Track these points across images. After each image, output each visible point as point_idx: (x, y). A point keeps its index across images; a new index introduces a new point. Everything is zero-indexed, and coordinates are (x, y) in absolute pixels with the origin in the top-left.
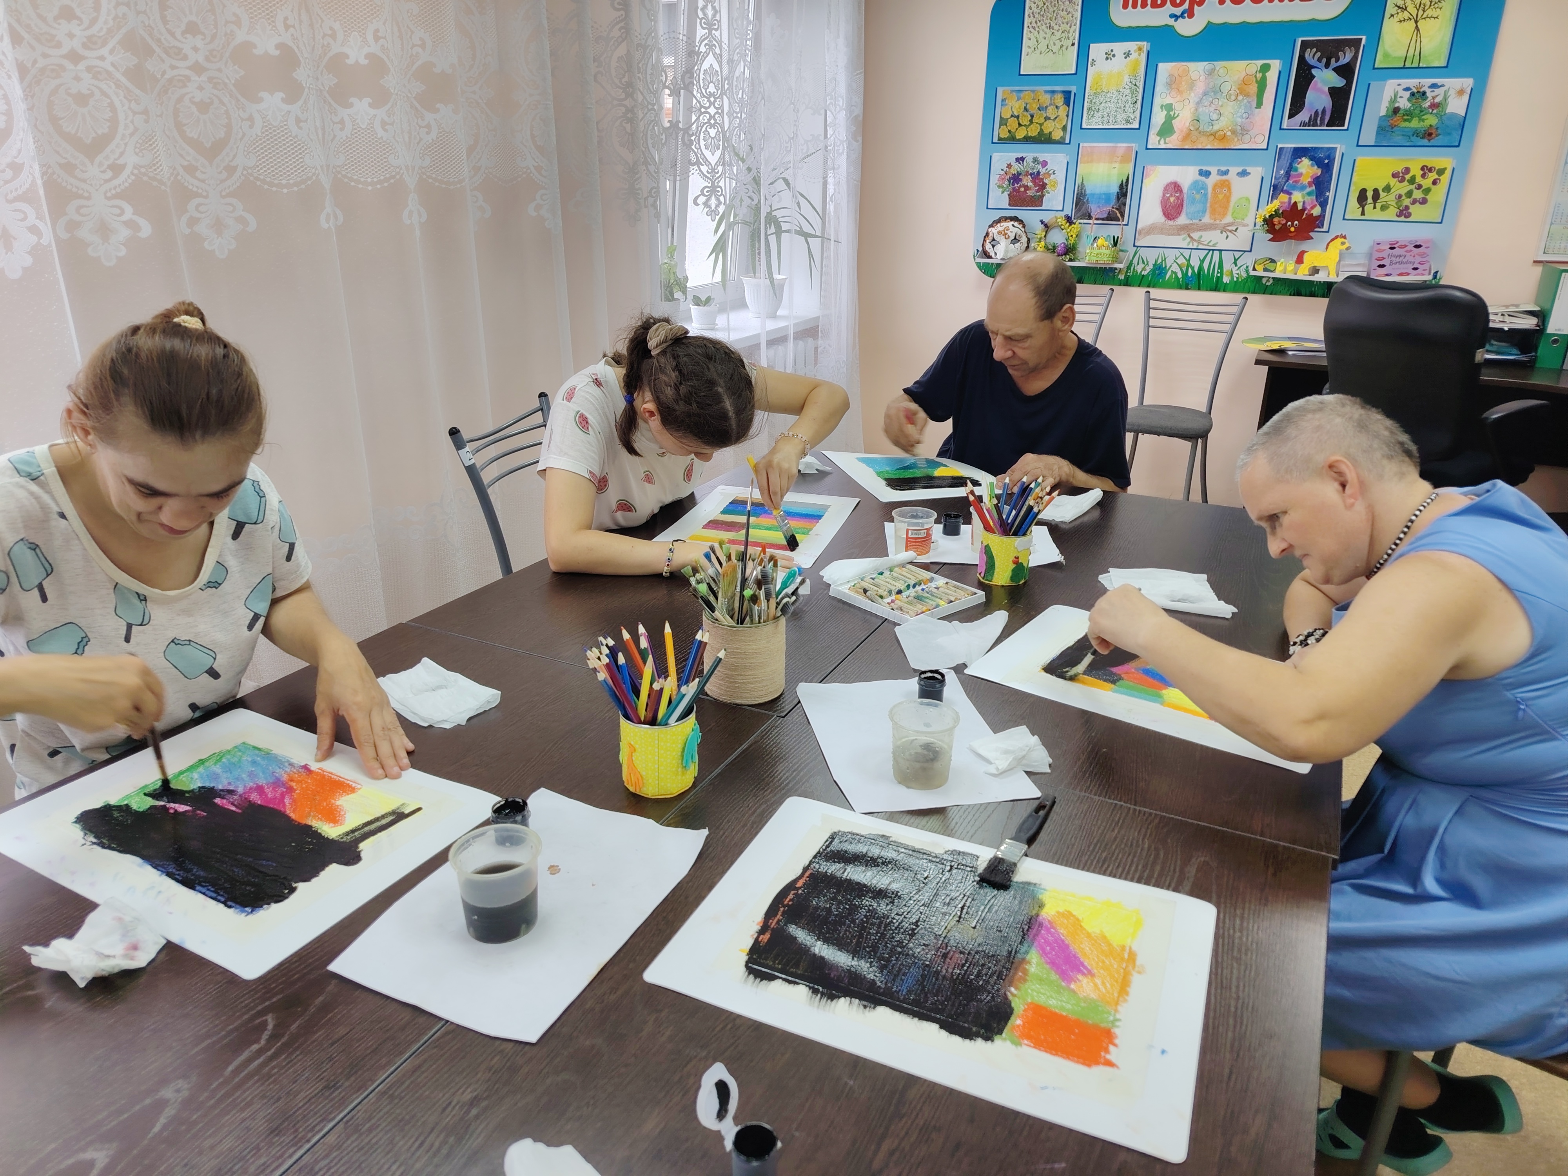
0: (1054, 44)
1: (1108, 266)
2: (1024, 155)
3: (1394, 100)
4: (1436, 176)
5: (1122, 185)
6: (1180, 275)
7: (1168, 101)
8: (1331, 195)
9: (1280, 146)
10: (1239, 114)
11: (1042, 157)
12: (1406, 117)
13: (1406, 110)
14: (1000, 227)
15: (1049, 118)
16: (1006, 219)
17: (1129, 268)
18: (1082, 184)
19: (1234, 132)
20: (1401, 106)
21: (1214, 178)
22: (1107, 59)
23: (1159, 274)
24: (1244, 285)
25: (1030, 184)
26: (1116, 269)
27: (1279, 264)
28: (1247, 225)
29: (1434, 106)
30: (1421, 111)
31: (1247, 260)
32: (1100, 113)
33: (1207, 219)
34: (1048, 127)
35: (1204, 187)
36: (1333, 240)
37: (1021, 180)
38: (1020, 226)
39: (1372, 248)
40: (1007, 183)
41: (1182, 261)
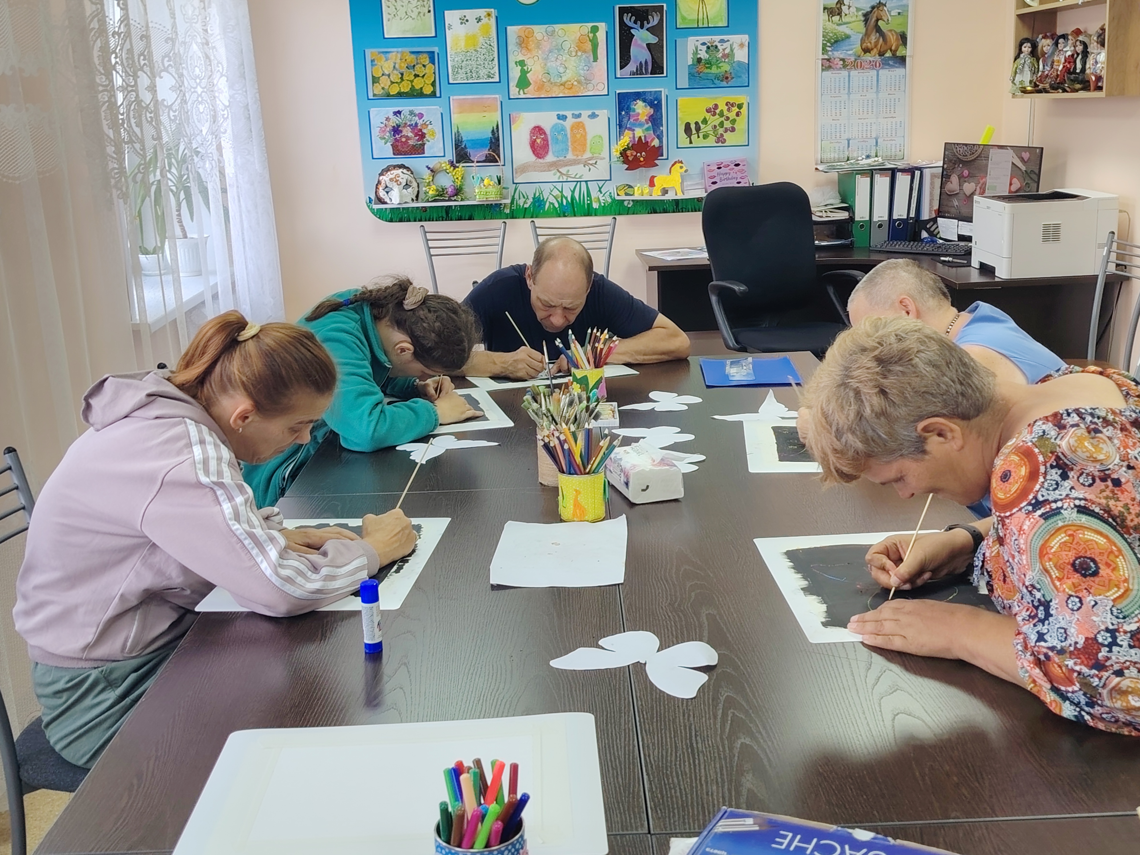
0: (412, 11)
1: (494, 203)
2: (400, 109)
3: (696, 53)
4: (738, 110)
5: (493, 131)
6: (557, 205)
7: (520, 58)
8: (664, 129)
9: (618, 92)
10: (581, 67)
11: (418, 110)
12: (707, 66)
13: (706, 60)
14: (390, 175)
15: (418, 76)
16: (395, 167)
17: (512, 203)
18: (458, 132)
19: (579, 82)
20: (702, 57)
21: (570, 121)
22: (462, 23)
23: (539, 206)
24: (611, 209)
25: (410, 134)
26: (501, 204)
27: (636, 188)
28: (604, 158)
29: (725, 56)
30: (717, 61)
31: (610, 188)
32: (463, 70)
33: (570, 156)
34: (418, 84)
35: (563, 129)
36: (673, 165)
37: (401, 131)
38: (409, 173)
39: (703, 169)
40: (388, 134)
41: (556, 193)
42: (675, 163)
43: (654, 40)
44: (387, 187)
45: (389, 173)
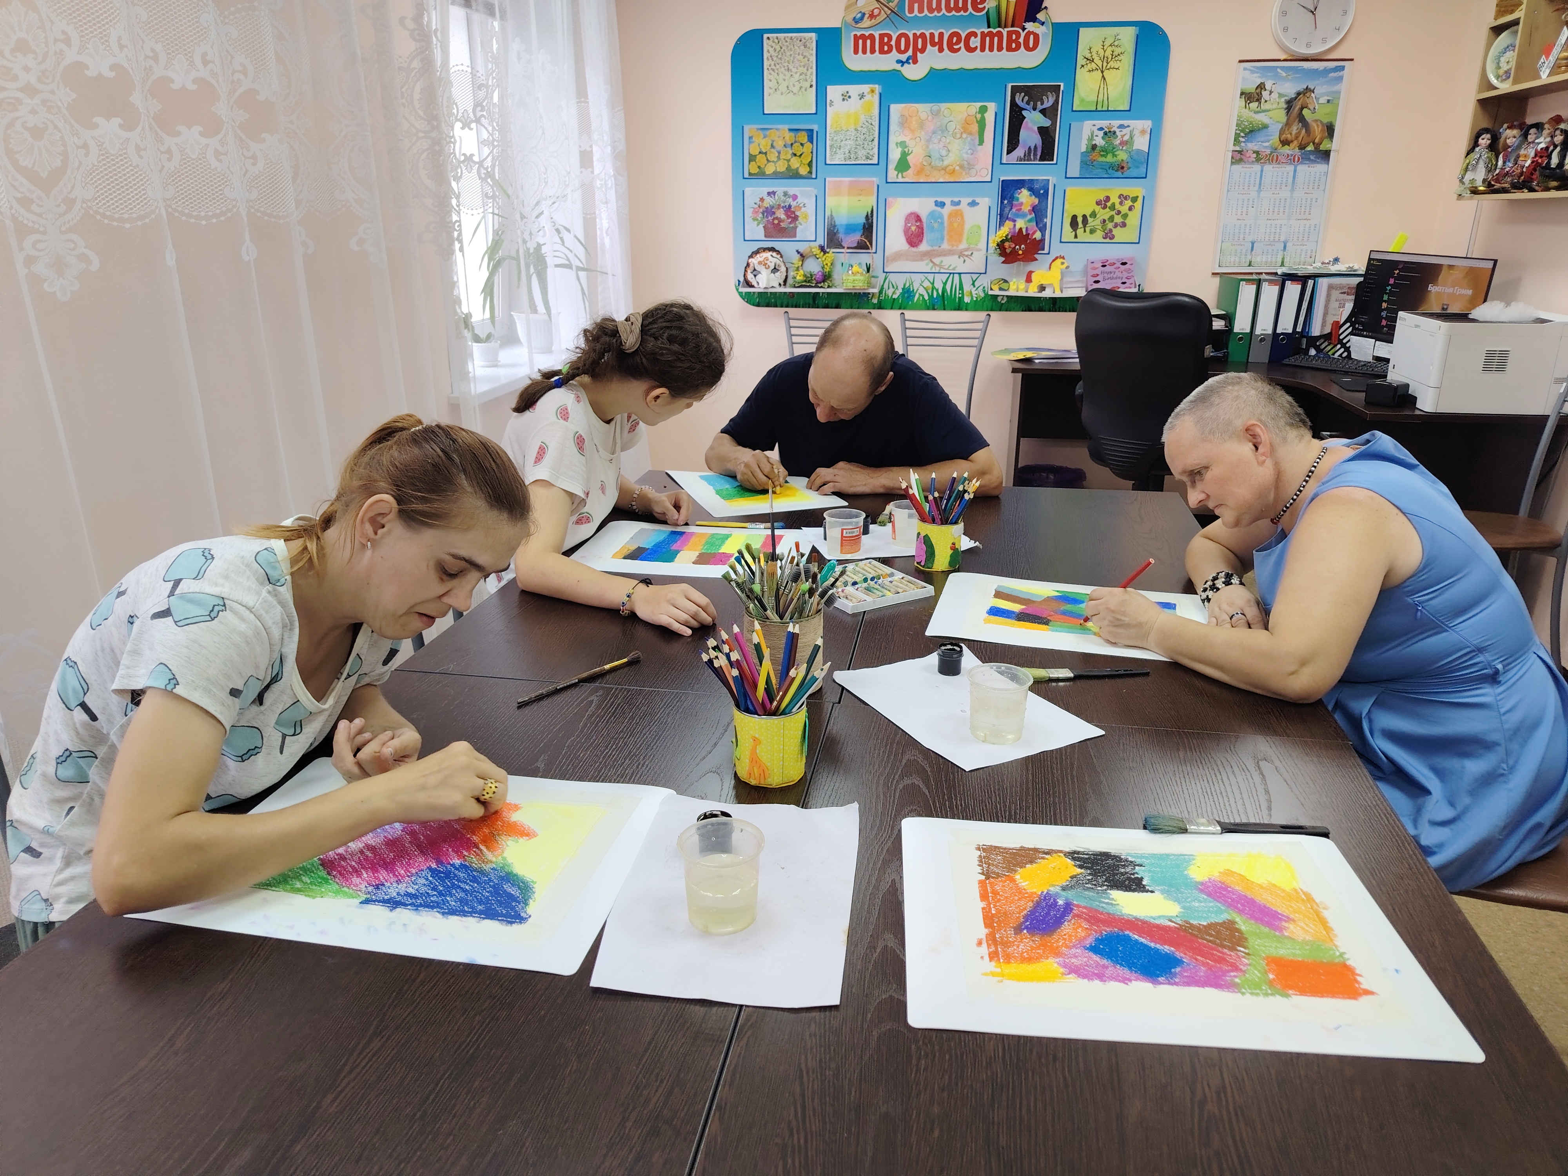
0: (794, 85)
1: (862, 292)
2: (775, 189)
3: (1091, 138)
4: (1131, 204)
5: (867, 216)
6: (926, 297)
7: (901, 138)
8: (1048, 221)
9: (1001, 179)
10: (965, 151)
11: (792, 191)
12: (1102, 153)
13: (1101, 147)
14: (759, 258)
15: (795, 155)
16: (765, 250)
17: (880, 292)
18: (831, 215)
19: (962, 167)
20: (1098, 144)
21: (948, 208)
22: (844, 100)
23: (908, 297)
24: (983, 304)
25: (783, 217)
26: (869, 293)
27: (1011, 283)
28: (981, 250)
29: (1123, 143)
30: (1114, 148)
31: (983, 281)
32: (842, 150)
33: (945, 246)
34: (795, 163)
35: (941, 216)
36: (1054, 260)
37: (774, 213)
38: (779, 256)
39: (1086, 266)
40: (761, 215)
41: (927, 284)
42: (1057, 258)
43: (1046, 123)
44: (755, 270)
45: (758, 256)
